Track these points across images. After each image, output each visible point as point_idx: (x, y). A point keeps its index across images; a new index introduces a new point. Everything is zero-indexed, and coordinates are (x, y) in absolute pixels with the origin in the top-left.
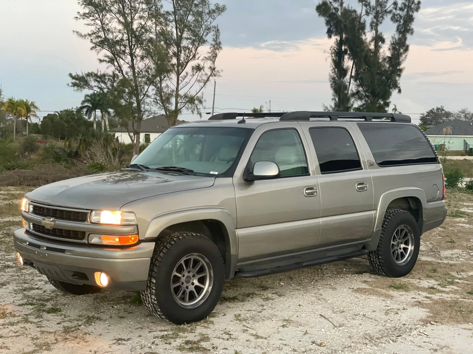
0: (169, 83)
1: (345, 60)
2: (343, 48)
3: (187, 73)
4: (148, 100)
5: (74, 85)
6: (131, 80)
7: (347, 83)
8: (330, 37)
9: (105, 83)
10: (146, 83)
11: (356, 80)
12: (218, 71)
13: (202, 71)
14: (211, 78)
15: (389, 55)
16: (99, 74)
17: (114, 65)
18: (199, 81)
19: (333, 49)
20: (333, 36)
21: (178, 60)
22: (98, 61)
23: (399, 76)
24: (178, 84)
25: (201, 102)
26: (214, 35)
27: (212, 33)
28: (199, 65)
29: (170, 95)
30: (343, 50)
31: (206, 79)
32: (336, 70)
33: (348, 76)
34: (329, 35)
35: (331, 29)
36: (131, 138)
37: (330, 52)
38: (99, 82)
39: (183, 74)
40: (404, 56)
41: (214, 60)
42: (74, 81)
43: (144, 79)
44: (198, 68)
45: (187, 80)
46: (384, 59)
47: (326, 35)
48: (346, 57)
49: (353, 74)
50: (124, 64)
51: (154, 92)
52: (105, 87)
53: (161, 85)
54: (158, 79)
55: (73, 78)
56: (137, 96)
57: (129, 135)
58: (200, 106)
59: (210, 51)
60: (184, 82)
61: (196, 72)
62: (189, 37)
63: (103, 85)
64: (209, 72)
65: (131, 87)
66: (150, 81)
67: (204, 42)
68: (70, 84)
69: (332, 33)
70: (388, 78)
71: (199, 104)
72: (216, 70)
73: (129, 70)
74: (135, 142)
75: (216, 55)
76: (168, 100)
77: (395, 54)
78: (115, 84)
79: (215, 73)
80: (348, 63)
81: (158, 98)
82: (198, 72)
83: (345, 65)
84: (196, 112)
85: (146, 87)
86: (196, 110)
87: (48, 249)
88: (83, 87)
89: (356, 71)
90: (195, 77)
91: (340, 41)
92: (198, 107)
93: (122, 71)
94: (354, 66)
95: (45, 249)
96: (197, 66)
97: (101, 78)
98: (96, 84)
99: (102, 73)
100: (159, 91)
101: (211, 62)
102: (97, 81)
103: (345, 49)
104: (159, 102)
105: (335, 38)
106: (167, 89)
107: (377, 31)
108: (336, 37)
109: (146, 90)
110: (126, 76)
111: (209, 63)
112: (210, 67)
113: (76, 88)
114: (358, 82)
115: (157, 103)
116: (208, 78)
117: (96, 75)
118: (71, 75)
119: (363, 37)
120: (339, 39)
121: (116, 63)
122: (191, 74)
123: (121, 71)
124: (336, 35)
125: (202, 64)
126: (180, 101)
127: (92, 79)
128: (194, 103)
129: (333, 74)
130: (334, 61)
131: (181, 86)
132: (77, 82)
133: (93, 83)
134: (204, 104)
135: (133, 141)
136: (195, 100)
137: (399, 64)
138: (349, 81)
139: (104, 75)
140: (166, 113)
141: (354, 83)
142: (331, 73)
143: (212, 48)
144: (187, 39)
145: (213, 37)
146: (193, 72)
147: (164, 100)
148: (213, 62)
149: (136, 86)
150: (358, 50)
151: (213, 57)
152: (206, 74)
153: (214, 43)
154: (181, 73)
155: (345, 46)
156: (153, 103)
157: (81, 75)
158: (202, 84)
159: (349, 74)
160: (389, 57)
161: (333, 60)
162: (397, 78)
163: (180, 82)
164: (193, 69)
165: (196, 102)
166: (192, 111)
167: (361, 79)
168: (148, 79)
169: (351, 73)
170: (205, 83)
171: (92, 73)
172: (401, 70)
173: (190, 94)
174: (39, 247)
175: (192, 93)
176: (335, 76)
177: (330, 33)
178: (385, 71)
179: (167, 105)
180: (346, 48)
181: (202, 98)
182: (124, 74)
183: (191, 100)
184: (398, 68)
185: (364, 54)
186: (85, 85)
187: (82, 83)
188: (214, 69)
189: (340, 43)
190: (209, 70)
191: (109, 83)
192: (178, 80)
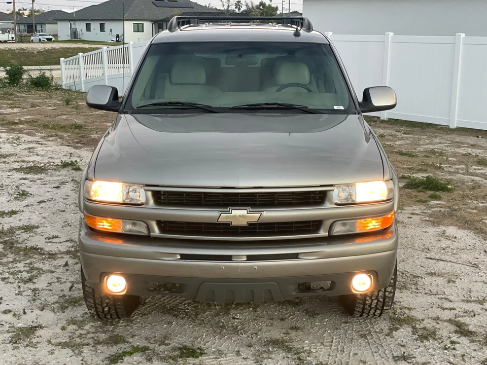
87: (250, 258)
95: (246, 259)
174: (229, 258)
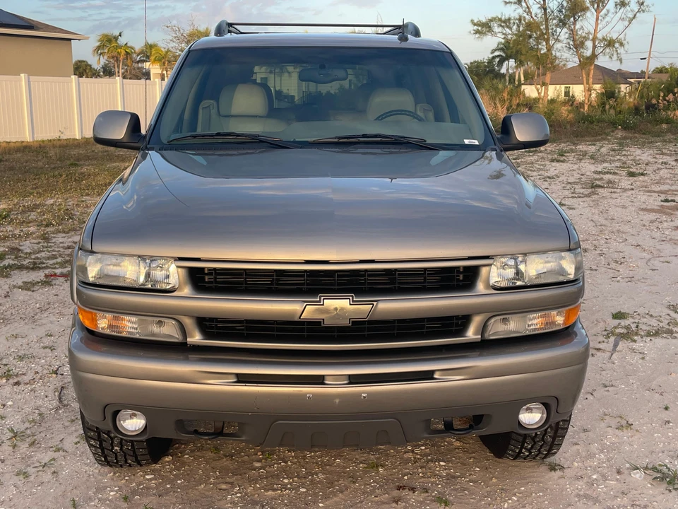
0: (586, 23)
3: (608, 11)
4: (558, 45)
5: (477, 32)
6: (542, 22)
9: (511, 28)
10: (557, 26)
12: (647, 6)
13: (627, 6)
14: (638, 15)
16: (503, 18)
17: (521, 6)
18: (623, 19)
22: (503, 3)
24: (597, 24)
25: (621, 44)
29: (586, 38)
31: (631, 16)
36: (538, 90)
38: (503, 27)
39: (604, 11)
42: (476, 28)
43: (555, 21)
44: (623, 4)
45: (608, 19)
50: (534, 4)
51: (567, 36)
52: (510, 32)
53: (574, 27)
54: (572, 19)
55: (475, 25)
56: (547, 41)
57: (536, 87)
58: (621, 50)
60: (604, 22)
61: (620, 9)
63: (508, 31)
64: (636, 8)
65: (541, 30)
66: (563, 23)
68: (472, 32)
71: (620, 47)
72: (645, 4)
73: (539, 11)
74: (542, 94)
76: (582, 44)
78: (521, 29)
79: (644, 8)
81: (571, 43)
82: (623, 9)
84: (615, 57)
85: (559, 30)
86: (615, 54)
88: (485, 33)
90: (619, 15)
92: (619, 52)
93: (531, 13)
96: (621, 2)
97: (506, 23)
98: (500, 29)
99: (507, 17)
100: (573, 34)
102: (501, 25)
104: (572, 47)
106: (581, 31)
109: (558, 34)
110: (535, 18)
112: (638, 1)
113: (477, 35)
115: (570, 48)
116: (635, 15)
117: (500, 20)
118: (472, 21)
121: (524, 4)
122: (614, 11)
123: (529, 13)
126: (599, 45)
127: (495, 25)
128: (614, 46)
131: (600, 26)
132: (480, 28)
133: (496, 29)
134: (626, 46)
135: (539, 93)
136: (615, 43)
139: (509, 19)
140: (579, 59)
146: (616, 8)
147: (578, 45)
149: (547, 28)
152: (632, 11)
154: (602, 10)
156: (565, 49)
157: (484, 21)
158: (627, 23)
163: (599, 21)
164: (616, 5)
165: (617, 45)
166: (610, 57)
168: (561, 21)
170: (630, 21)
171: (495, 19)
173: (611, 36)
175: (614, 35)
179: (582, 50)
181: (625, 40)
182: (533, 16)
183: (610, 43)
186: (488, 31)
187: (484, 30)
188: (643, 3)
190: (637, 5)
191: (515, 27)
192: (597, 19)
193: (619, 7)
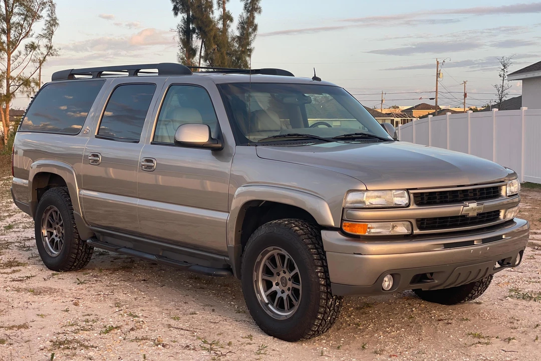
1: (193, 39)
2: (191, 26)
3: (20, 53)
7: (196, 64)
8: (176, 14)
11: (205, 61)
12: (55, 50)
13: (37, 49)
14: (47, 57)
15: (238, 34)
18: (34, 61)
19: (181, 27)
20: (179, 14)
21: (8, 37)
23: (249, 56)
24: (9, 65)
25: (37, 84)
26: (49, 10)
27: (48, 8)
28: (33, 43)
30: (191, 29)
31: (42, 59)
32: (185, 49)
33: (197, 56)
34: (175, 12)
35: (177, 6)
37: (177, 30)
39: (15, 53)
40: (253, 35)
41: (50, 37)
44: (33, 47)
45: (19, 60)
46: (233, 39)
47: (173, 13)
48: (194, 36)
49: (202, 54)
59: (45, 28)
60: (16, 63)
61: (30, 51)
62: (21, 12)
64: (44, 51)
67: (39, 17)
69: (178, 10)
70: (238, 59)
71: (36, 87)
72: (53, 48)
75: (53, 32)
77: (244, 34)
79: (52, 52)
80: (197, 42)
82: (33, 51)
83: (193, 44)
86: (32, 92)
89: (205, 51)
90: (29, 57)
91: (187, 19)
94: (203, 46)
96: (32, 45)
101: (47, 40)
103: (193, 28)
105: (181, 16)
107: (224, 10)
108: (183, 15)
111: (44, 42)
112: (47, 45)
114: (208, 62)
116: (45, 58)
119: (211, 16)
120: (186, 16)
122: (24, 53)
124: (182, 12)
125: (36, 42)
126: (13, 83)
128: (30, 86)
129: (182, 54)
130: (182, 41)
131: (12, 66)
136: (30, 82)
137: (248, 44)
138: (198, 61)
141: (204, 63)
142: (179, 53)
143: (47, 25)
144: (20, 14)
145: (48, 12)
146: (27, 51)
148: (49, 39)
150: (207, 29)
151: (50, 34)
152: (42, 54)
153: (48, 19)
154: (12, 52)
155: (192, 24)
158: (38, 65)
159: (198, 53)
160: (238, 37)
161: (181, 39)
162: (248, 58)
163: (11, 62)
164: (26, 48)
165: (33, 84)
166: (28, 95)
167: (212, 60)
169: (201, 53)
170: (41, 63)
172: (250, 50)
173: (24, 76)
175: (27, 74)
176: (184, 56)
177: (176, 10)
178: (235, 51)
180: (194, 26)
181: (39, 80)
183: (26, 82)
184: (248, 48)
185: (212, 33)
188: (51, 48)
189: (188, 22)
190: (46, 49)
192: (9, 60)
193: (29, 50)
